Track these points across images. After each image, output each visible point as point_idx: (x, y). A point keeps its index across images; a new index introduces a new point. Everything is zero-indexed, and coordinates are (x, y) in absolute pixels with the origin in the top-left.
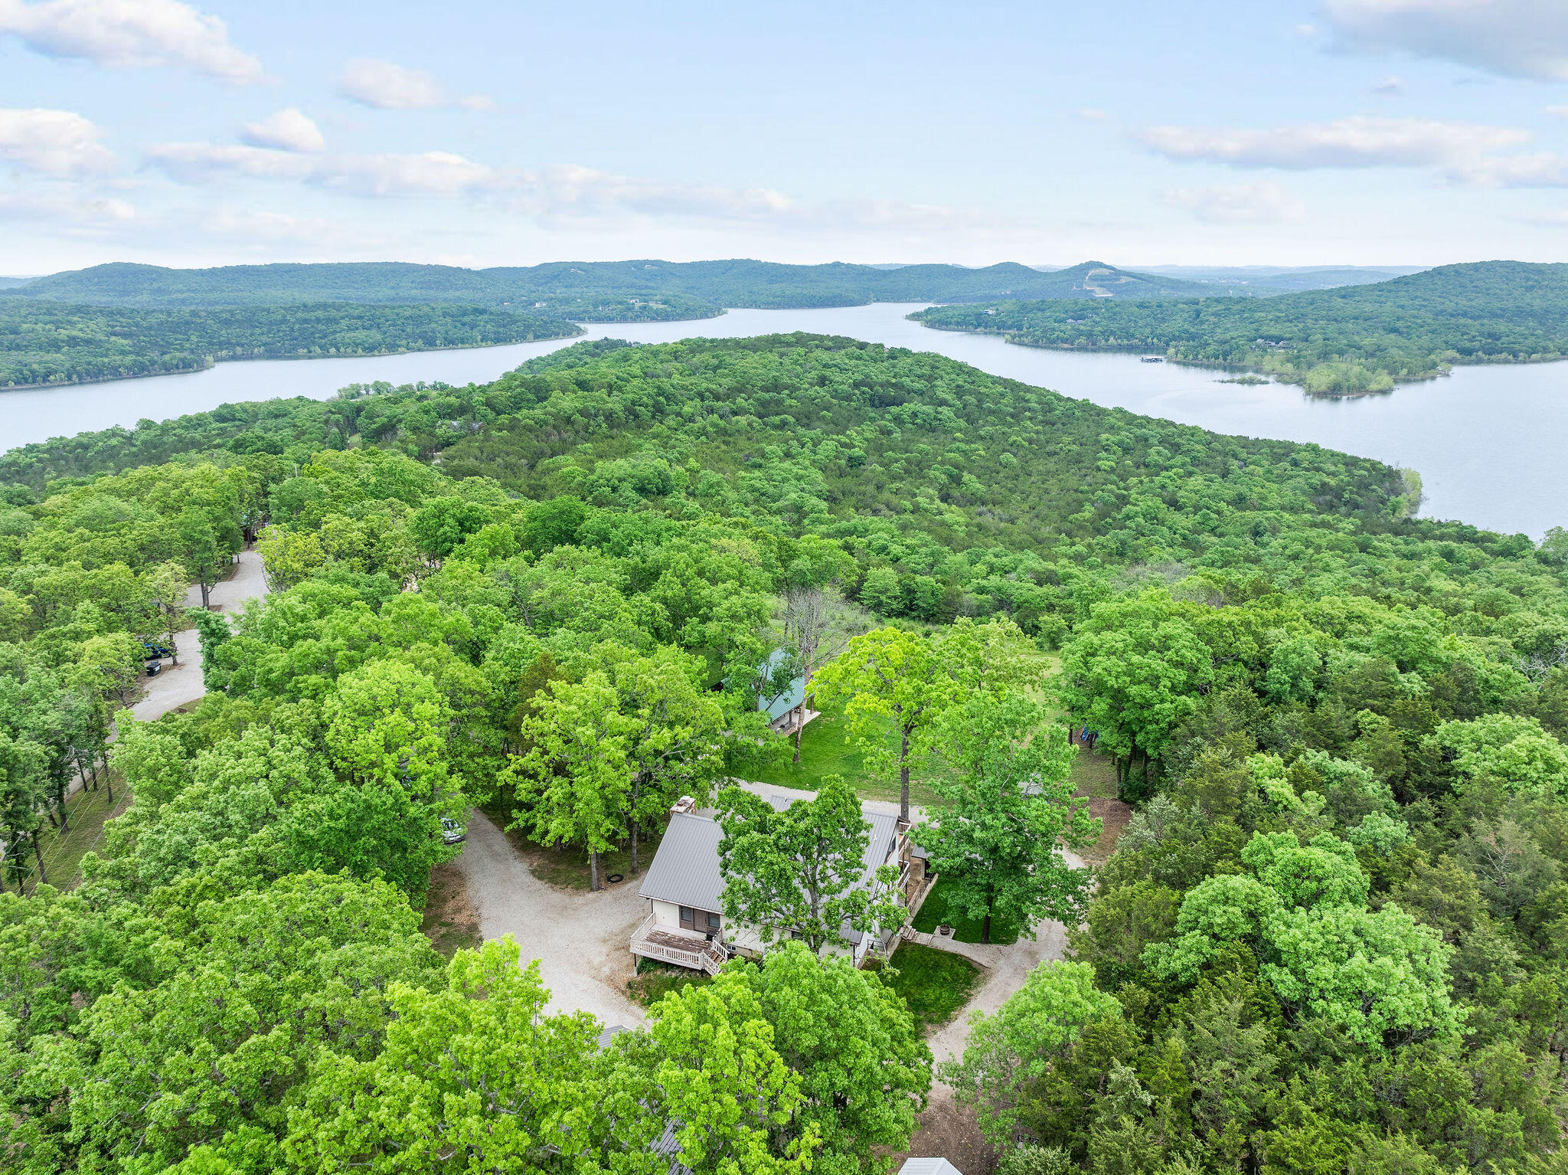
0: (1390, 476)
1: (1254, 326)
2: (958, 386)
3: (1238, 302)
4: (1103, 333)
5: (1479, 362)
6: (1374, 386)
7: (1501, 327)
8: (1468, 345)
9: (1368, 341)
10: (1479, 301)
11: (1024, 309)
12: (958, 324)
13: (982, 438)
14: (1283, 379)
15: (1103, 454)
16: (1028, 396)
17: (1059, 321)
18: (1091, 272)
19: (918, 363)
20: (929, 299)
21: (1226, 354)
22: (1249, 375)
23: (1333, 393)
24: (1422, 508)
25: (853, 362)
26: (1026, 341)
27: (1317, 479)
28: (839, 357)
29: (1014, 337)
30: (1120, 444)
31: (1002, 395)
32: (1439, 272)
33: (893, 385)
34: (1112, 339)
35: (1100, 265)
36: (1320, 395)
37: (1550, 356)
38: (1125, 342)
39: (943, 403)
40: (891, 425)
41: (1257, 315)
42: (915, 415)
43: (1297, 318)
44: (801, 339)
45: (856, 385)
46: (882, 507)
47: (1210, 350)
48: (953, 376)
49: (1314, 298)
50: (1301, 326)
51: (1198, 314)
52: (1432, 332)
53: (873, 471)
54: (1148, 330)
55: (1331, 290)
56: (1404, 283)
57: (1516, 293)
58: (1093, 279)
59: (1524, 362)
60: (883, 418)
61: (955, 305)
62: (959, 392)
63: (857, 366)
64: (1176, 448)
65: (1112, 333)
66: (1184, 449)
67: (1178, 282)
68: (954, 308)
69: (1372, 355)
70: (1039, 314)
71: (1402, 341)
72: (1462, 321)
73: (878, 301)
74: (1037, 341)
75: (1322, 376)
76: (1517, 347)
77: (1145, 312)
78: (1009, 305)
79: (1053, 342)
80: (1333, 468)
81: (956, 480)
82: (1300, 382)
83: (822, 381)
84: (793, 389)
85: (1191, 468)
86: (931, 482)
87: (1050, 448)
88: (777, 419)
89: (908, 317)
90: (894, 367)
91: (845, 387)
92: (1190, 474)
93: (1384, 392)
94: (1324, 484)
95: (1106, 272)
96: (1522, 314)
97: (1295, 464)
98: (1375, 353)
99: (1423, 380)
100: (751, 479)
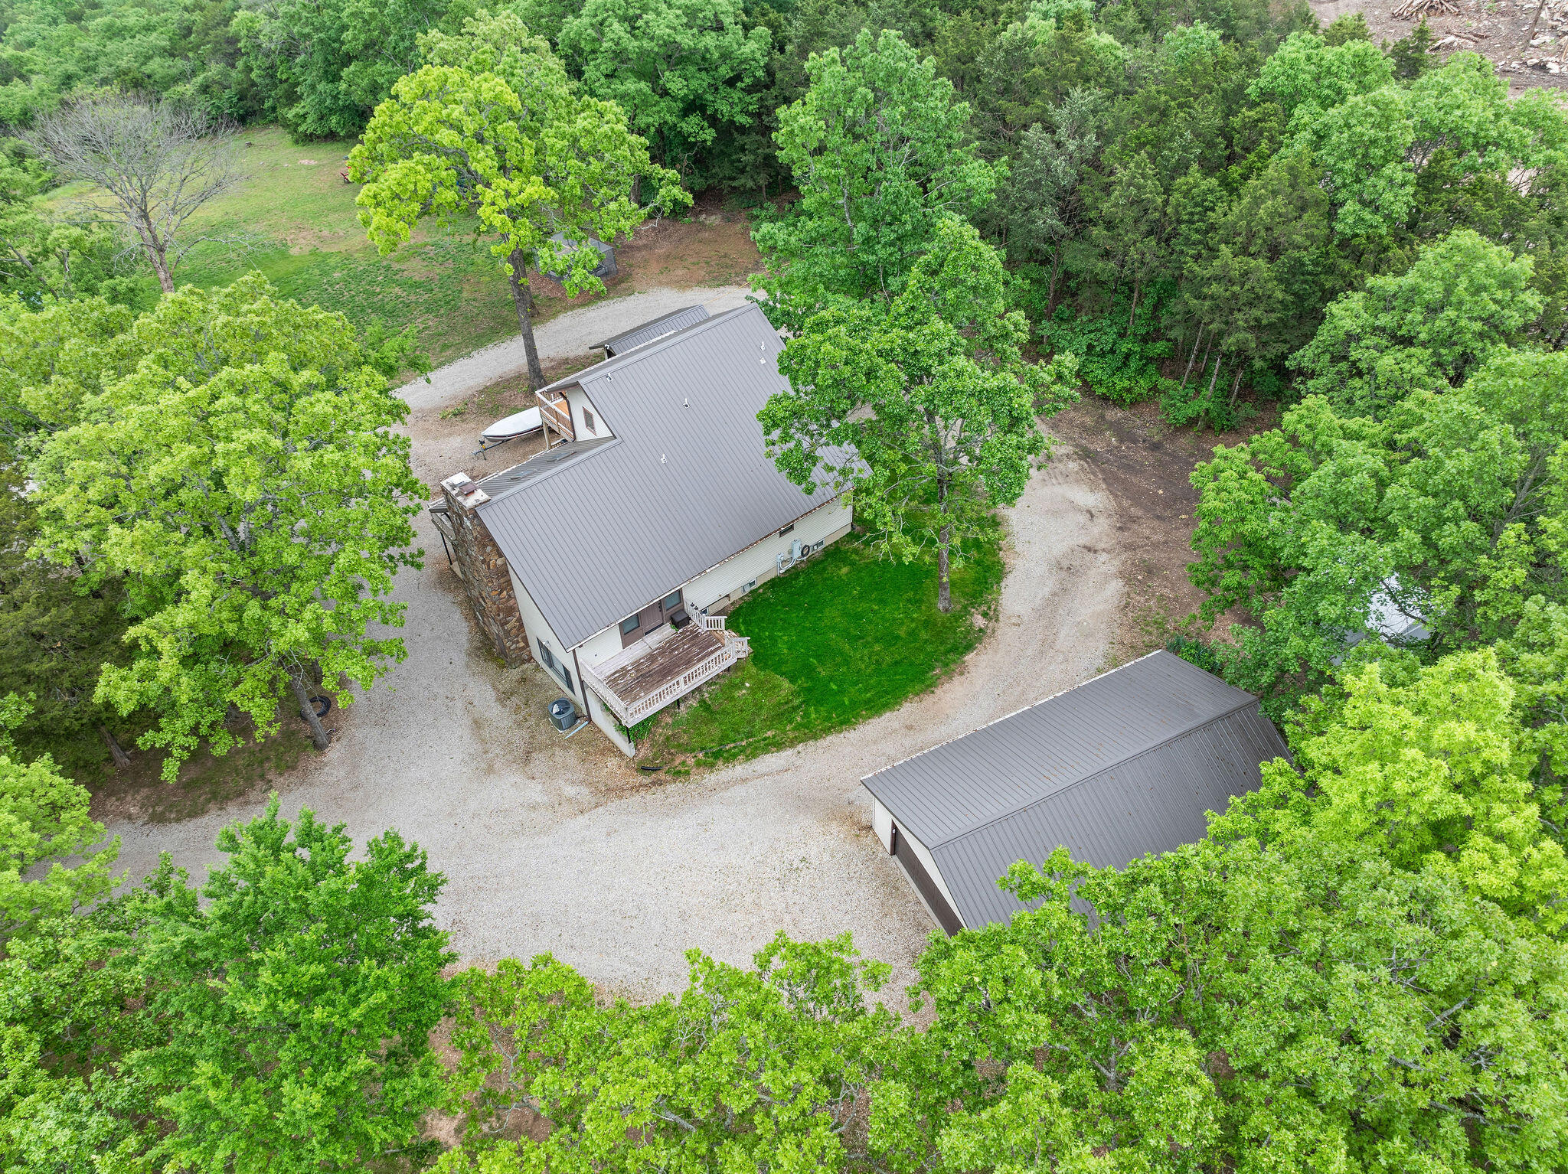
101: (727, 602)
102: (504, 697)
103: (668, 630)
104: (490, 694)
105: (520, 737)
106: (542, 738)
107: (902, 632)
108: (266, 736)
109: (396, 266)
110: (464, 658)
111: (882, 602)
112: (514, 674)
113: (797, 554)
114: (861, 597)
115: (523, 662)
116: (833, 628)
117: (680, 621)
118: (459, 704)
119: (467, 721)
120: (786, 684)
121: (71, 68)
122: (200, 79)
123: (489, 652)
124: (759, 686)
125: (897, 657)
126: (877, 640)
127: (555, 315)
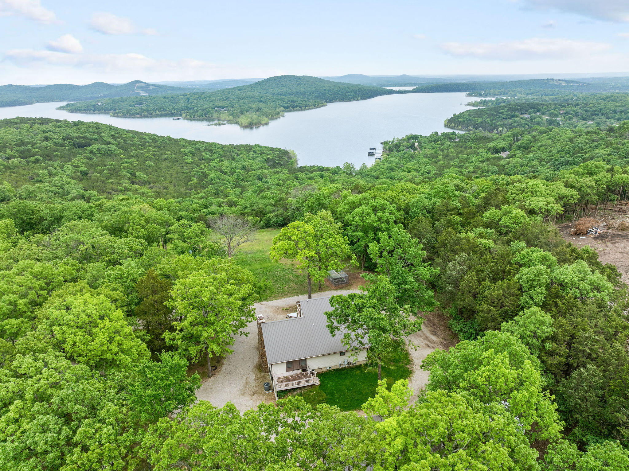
0: (286, 153)
1: (212, 103)
2: (112, 135)
3: (203, 94)
4: (153, 109)
5: (291, 111)
6: (263, 122)
7: (295, 99)
8: (286, 105)
9: (255, 106)
10: (284, 90)
11: (114, 102)
12: (85, 110)
13: (133, 156)
14: (229, 122)
15: (185, 157)
16: (145, 137)
17: (132, 106)
18: (137, 85)
19: (89, 126)
20: (63, 100)
21: (206, 115)
22: (216, 122)
23: (250, 126)
24: (299, 162)
25: (58, 129)
26: (120, 115)
27: (266, 157)
28: (49, 127)
29: (114, 114)
30: (190, 152)
31: (133, 137)
32: (269, 80)
33: (82, 138)
34: (157, 112)
35: (140, 82)
36: (246, 127)
37: (311, 107)
38: (163, 113)
39: (109, 143)
40: (91, 155)
41: (212, 98)
42: (99, 150)
43: (227, 99)
44: (22, 121)
45: (64, 139)
46: (111, 191)
47: (199, 113)
48: (109, 131)
49: (229, 91)
50: (229, 102)
51: (189, 99)
52: (274, 101)
53: (95, 176)
54: (171, 107)
55: (234, 88)
56: (259, 84)
57: (295, 86)
58: (138, 87)
59: (304, 110)
60: (85, 153)
61: (81, 102)
62: (113, 137)
63: (60, 130)
64: (211, 151)
65: (157, 109)
66: (214, 151)
67: (173, 87)
68: (80, 103)
69: (257, 111)
70: (122, 103)
71: (265, 105)
72: (282, 97)
73: (38, 102)
74: (125, 115)
75: (244, 120)
76: (301, 105)
77: (167, 100)
78: (106, 100)
79: (133, 115)
80: (268, 152)
81: (134, 175)
82: (237, 123)
83: (47, 139)
84: (33, 144)
85: (221, 158)
86: (124, 177)
87: (163, 157)
88: (33, 159)
89: (58, 109)
90: (79, 129)
91: (60, 140)
92: (222, 161)
93: (267, 124)
94: (268, 158)
95: (142, 84)
96: (298, 93)
97: (255, 152)
98: (258, 110)
99: (276, 118)
100: (45, 187)
101: (321, 371)
102: (257, 379)
103: (300, 371)
104: (254, 377)
105: (254, 389)
106: (260, 391)
107: (364, 392)
108: (194, 362)
109: (295, 270)
110: (253, 367)
111: (363, 383)
112: (262, 374)
113: (346, 363)
114: (358, 380)
115: (266, 372)
116: (345, 385)
117: (305, 370)
118: (245, 377)
119: (245, 382)
120: (325, 396)
121: (247, 205)
122: (275, 213)
123: (259, 368)
124: (317, 394)
125: (359, 398)
126: (355, 392)
127: (326, 291)
